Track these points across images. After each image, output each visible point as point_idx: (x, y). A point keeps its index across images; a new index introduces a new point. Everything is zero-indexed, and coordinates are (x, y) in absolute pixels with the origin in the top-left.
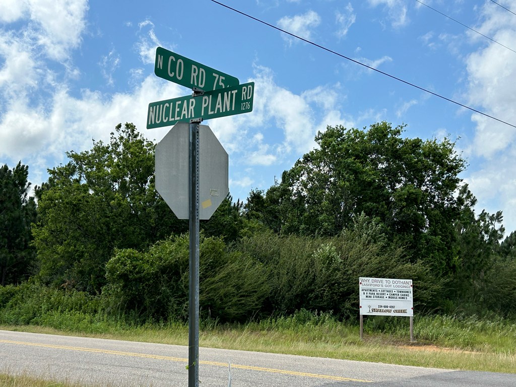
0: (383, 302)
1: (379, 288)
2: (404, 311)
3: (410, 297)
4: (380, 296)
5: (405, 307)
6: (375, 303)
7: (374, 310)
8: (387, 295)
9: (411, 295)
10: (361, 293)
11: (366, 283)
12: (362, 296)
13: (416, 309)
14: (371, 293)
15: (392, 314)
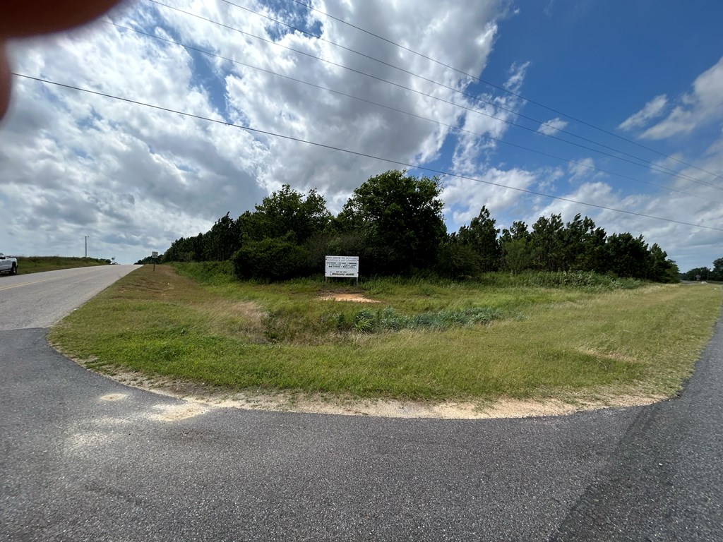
0: (339, 270)
1: (337, 262)
2: (353, 274)
3: (357, 267)
4: (339, 266)
5: (354, 272)
6: (334, 270)
7: (333, 274)
8: (342, 265)
9: (358, 265)
10: (326, 264)
11: (329, 259)
12: (327, 266)
13: (360, 273)
14: (333, 265)
15: (345, 276)
